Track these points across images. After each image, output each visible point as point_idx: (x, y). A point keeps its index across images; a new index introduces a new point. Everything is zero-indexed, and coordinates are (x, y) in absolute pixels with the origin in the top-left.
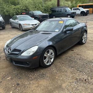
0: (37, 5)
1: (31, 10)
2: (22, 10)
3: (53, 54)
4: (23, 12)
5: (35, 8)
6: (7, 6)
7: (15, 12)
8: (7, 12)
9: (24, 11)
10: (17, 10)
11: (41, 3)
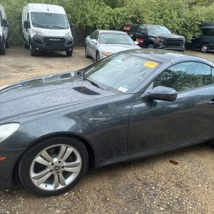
0: (167, 11)
1: (147, 21)
2: (126, 19)
3: (79, 160)
4: (125, 25)
5: (159, 18)
6: (94, 6)
7: (108, 21)
8: (92, 19)
9: (130, 23)
10: (114, 18)
11: (178, 7)
